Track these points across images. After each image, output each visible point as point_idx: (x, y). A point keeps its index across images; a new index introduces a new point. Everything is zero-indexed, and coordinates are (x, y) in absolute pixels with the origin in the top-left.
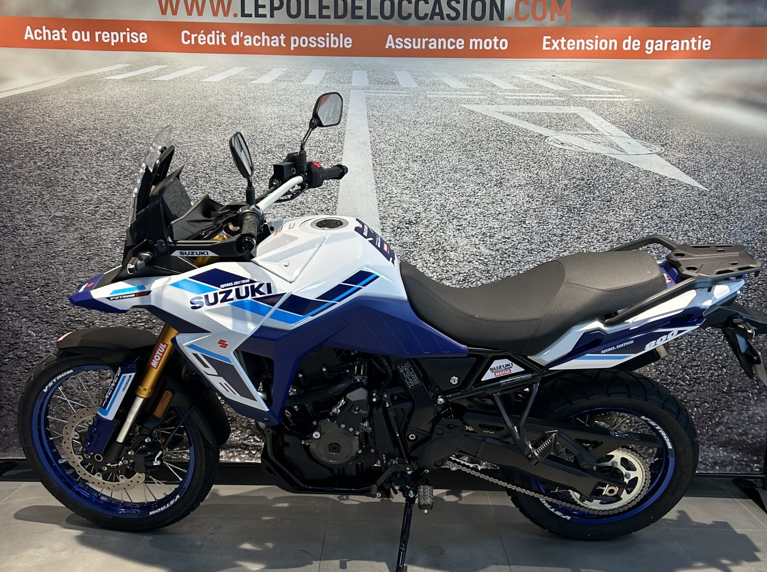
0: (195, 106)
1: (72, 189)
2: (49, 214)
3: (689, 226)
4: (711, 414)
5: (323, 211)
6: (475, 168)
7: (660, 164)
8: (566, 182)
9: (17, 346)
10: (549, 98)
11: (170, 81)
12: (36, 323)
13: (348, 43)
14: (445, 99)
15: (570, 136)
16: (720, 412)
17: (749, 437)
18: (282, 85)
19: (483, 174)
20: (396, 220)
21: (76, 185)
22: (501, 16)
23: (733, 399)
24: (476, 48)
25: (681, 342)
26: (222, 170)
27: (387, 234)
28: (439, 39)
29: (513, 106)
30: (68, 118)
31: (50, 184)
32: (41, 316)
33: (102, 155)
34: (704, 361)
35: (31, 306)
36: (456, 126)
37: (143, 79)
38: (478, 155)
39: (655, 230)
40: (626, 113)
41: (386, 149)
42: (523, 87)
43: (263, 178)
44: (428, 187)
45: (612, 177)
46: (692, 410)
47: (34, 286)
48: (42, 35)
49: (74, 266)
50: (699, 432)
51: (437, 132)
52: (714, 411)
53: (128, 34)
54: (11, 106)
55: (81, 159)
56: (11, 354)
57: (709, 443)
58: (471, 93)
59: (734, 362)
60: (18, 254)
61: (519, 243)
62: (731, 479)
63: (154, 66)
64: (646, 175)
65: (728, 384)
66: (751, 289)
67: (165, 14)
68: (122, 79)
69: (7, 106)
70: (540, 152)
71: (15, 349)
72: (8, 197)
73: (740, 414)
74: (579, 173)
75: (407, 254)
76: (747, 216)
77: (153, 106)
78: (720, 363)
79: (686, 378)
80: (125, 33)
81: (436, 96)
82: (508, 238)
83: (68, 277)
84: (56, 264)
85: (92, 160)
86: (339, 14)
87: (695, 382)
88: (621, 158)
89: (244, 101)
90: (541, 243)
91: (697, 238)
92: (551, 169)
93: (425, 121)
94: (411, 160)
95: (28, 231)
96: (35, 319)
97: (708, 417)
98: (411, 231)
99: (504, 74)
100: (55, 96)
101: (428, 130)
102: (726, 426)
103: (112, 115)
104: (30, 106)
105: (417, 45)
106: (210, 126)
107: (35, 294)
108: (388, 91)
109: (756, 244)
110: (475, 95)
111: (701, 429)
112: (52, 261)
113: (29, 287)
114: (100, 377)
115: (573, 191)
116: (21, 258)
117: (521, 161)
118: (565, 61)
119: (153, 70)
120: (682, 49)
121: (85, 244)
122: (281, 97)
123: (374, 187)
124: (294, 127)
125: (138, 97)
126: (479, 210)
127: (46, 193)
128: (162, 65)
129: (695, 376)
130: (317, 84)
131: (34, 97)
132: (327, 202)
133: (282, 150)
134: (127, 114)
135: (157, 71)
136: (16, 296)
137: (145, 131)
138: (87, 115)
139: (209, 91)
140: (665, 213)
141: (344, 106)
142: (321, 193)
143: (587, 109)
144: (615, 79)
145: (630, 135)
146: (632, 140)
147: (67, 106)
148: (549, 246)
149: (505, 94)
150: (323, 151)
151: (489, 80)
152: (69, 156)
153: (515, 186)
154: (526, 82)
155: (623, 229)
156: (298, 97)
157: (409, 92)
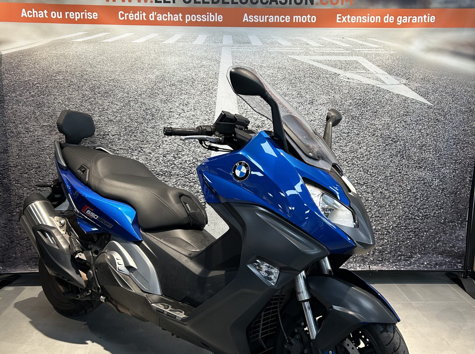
0: (128, 58)
1: (53, 109)
2: (39, 124)
3: (422, 126)
4: (434, 235)
5: (206, 120)
6: (297, 93)
7: (405, 90)
8: (351, 101)
9: (21, 205)
10: (340, 52)
11: (112, 42)
12: (33, 191)
13: (220, 18)
14: (279, 52)
15: (353, 73)
16: (439, 234)
17: (456, 248)
18: (181, 44)
19: (302, 97)
21: (55, 106)
22: (312, 3)
23: (447, 227)
24: (297, 21)
26: (145, 96)
28: (275, 16)
29: (319, 56)
30: (49, 65)
31: (39, 106)
32: (35, 186)
33: (71, 88)
34: (430, 205)
35: (29, 180)
36: (285, 69)
37: (95, 41)
39: (402, 129)
40: (386, 60)
42: (325, 45)
43: (170, 101)
45: (377, 98)
46: (423, 233)
47: (31, 168)
48: (32, 14)
50: (427, 246)
52: (436, 234)
53: (86, 13)
54: (14, 58)
55: (58, 90)
56: (17, 210)
57: (433, 252)
58: (294, 49)
59: (447, 206)
60: (20, 149)
62: (445, 273)
63: (103, 33)
64: (397, 97)
65: (444, 218)
66: (457, 163)
67: (108, 1)
68: (82, 41)
69: (11, 58)
70: (335, 83)
71: (20, 206)
72: (13, 114)
73: (451, 235)
74: (358, 96)
76: (455, 120)
77: (102, 57)
78: (439, 206)
79: (420, 215)
80: (84, 13)
81: (274, 51)
83: (52, 162)
84: (45, 154)
85: (65, 91)
86: (215, 1)
87: (425, 217)
88: (383, 87)
89: (158, 54)
90: (336, 138)
91: (427, 134)
92: (341, 94)
93: (267, 66)
95: (27, 135)
96: (32, 188)
97: (432, 238)
99: (314, 37)
100: (41, 52)
101: (269, 71)
102: (443, 242)
103: (77, 63)
104: (26, 58)
105: (261, 20)
106: (137, 70)
107: (32, 173)
108: (245, 48)
109: (460, 136)
110: (297, 50)
111: (428, 245)
112: (42, 153)
113: (28, 169)
115: (354, 107)
116: (23, 151)
117: (324, 89)
118: (350, 29)
119: (102, 36)
120: (419, 21)
122: (180, 52)
123: (237, 105)
124: (188, 70)
125: (93, 52)
127: (37, 111)
128: (107, 32)
129: (425, 214)
130: (202, 44)
131: (28, 53)
132: (208, 115)
133: (181, 84)
134: (86, 63)
135: (104, 36)
136: (20, 174)
137: (98, 73)
138: (61, 63)
139: (136, 48)
140: (408, 119)
141: (218, 57)
142: (205, 109)
143: (362, 58)
144: (379, 40)
145: (388, 73)
146: (389, 76)
147: (49, 58)
148: (340, 139)
149: (314, 49)
150: (206, 84)
151: (305, 41)
152: (51, 89)
153: (321, 104)
154: (327, 42)
155: (384, 129)
156: (190, 51)
157: (257, 48)
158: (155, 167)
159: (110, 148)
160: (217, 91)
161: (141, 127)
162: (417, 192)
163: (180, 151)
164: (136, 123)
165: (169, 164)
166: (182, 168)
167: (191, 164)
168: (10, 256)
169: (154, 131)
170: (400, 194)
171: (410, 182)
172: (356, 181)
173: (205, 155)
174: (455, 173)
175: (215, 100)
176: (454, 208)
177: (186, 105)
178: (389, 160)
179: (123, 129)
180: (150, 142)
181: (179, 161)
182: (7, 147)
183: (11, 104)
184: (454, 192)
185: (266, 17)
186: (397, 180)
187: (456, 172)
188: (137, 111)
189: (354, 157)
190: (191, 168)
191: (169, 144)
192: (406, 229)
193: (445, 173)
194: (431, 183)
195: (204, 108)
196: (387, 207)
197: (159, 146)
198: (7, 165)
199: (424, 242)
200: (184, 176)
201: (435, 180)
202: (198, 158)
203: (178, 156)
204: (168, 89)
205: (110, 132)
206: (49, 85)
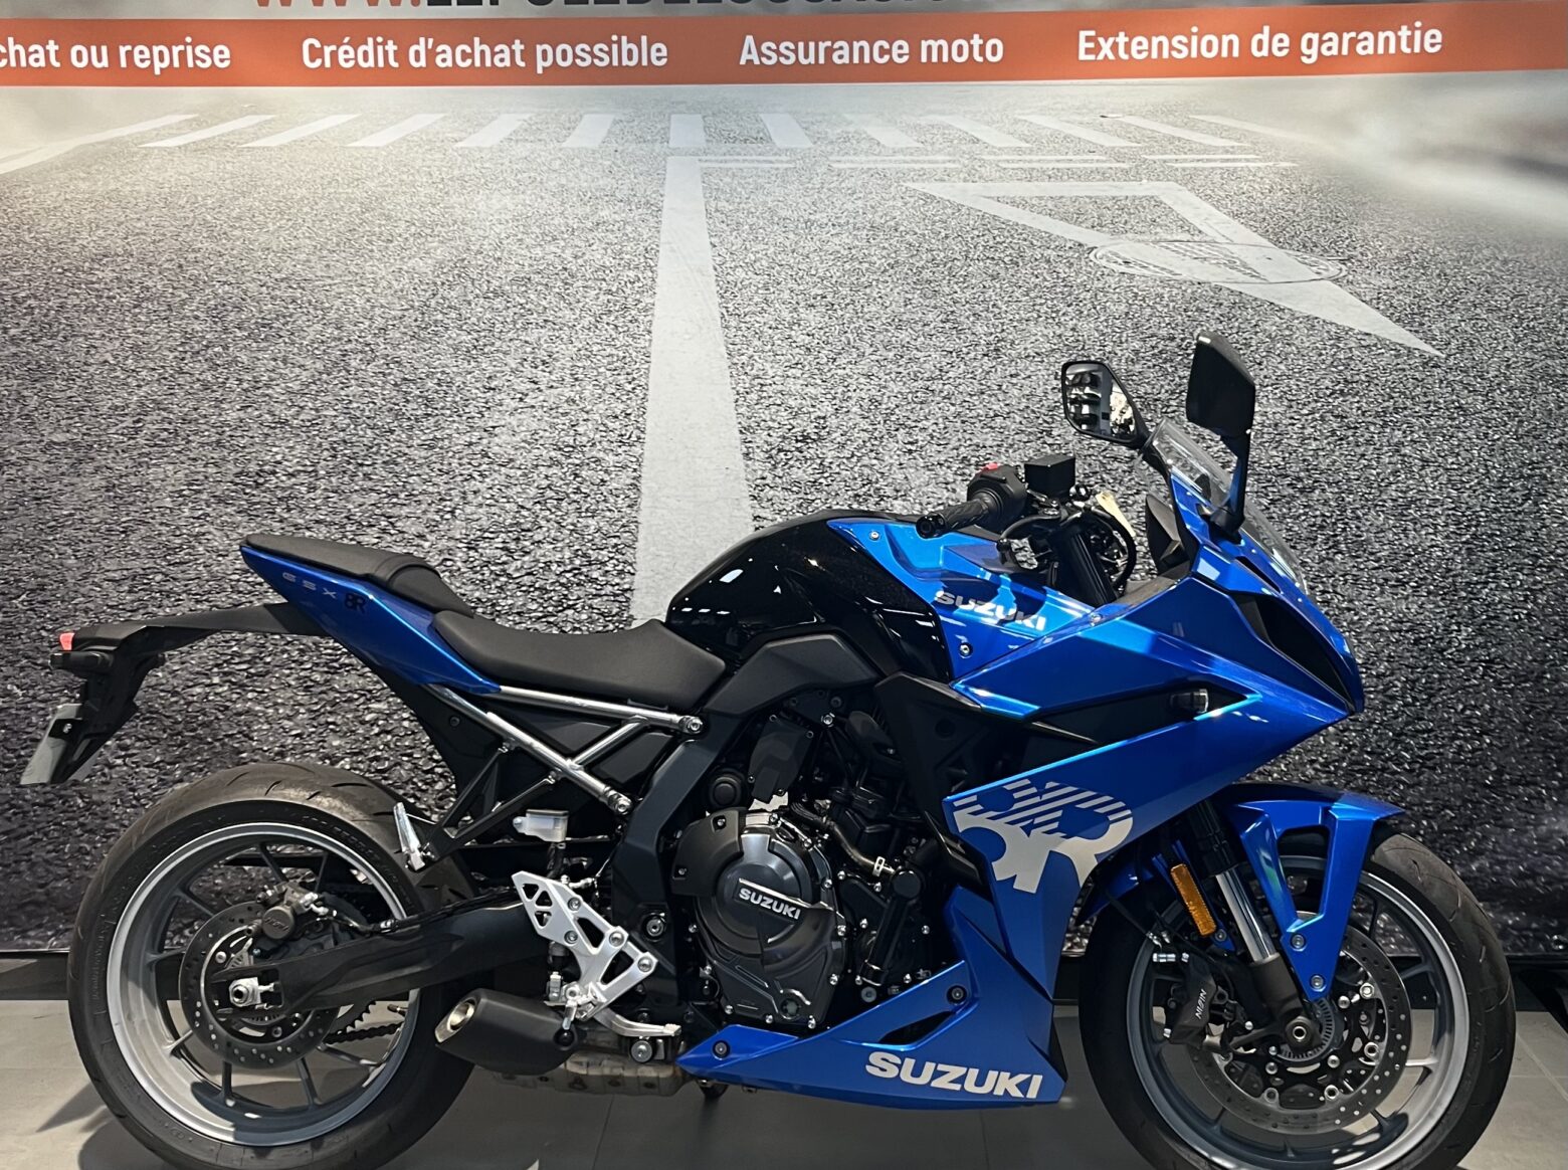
0: (338, 201)
1: (85, 384)
2: (39, 438)
3: (1404, 432)
4: (1456, 831)
5: (616, 417)
6: (940, 318)
7: (1337, 301)
8: (1137, 345)
10: (1094, 165)
11: (281, 148)
12: (22, 669)
13: (659, 55)
14: (872, 172)
15: (1143, 244)
16: (1478, 828)
17: (1539, 881)
18: (521, 150)
19: (960, 331)
20: (774, 435)
21: (92, 375)
23: (1507, 800)
24: (935, 59)
25: (1391, 682)
26: (398, 335)
27: (757, 463)
28: (855, 42)
29: (1018, 183)
30: (69, 233)
31: (38, 373)
32: (30, 653)
33: (144, 310)
34: (1442, 719)
35: (9, 632)
36: (896, 230)
37: (223, 146)
38: (947, 290)
39: (1329, 443)
40: (1262, 194)
41: (746, 282)
42: (1037, 142)
43: (486, 350)
44: (841, 361)
45: (1234, 331)
47: (14, 591)
48: (7, 56)
49: (97, 547)
51: (856, 243)
52: (1466, 827)
53: (189, 48)
55: (100, 319)
58: (927, 158)
59: (1506, 723)
64: (1309, 326)
65: (1495, 768)
66: (1541, 566)
67: (266, 5)
68: (180, 147)
70: (1079, 281)
73: (1521, 832)
74: (1163, 325)
75: (800, 506)
76: (1528, 409)
77: (249, 201)
78: (1475, 725)
79: (1404, 757)
80: (181, 48)
81: (852, 166)
83: (84, 571)
84: (59, 544)
85: (123, 321)
87: (1423, 765)
88: (1252, 290)
89: (441, 186)
91: (1421, 460)
92: (1103, 318)
93: (830, 220)
94: (803, 304)
96: (19, 661)
97: (1452, 839)
98: (808, 456)
99: (998, 115)
100: (40, 187)
101: (836, 240)
102: (1492, 858)
103: (163, 223)
105: (806, 56)
106: (370, 242)
107: (17, 607)
108: (749, 158)
109: (1550, 469)
110: (937, 162)
112: (51, 538)
114: (160, 780)
115: (1150, 364)
117: (1039, 301)
118: (1127, 84)
119: (245, 126)
121: (118, 501)
122: (519, 176)
123: (725, 363)
124: (549, 239)
125: (215, 183)
126: (952, 409)
127: (32, 394)
128: (264, 113)
129: (1423, 753)
130: (595, 146)
133: (524, 289)
134: (193, 222)
135: (254, 126)
137: (234, 256)
138: (110, 226)
139: (364, 166)
140: (1351, 407)
141: (654, 192)
142: (611, 379)
143: (1176, 186)
145: (1270, 241)
146: (1276, 253)
147: (67, 207)
149: (1000, 158)
150: (614, 289)
151: (965, 128)
152: (76, 314)
153: (1028, 356)
154: (1044, 133)
155: (1261, 444)
156: (554, 175)
157: (794, 158)
159: (281, 521)
160: (653, 315)
161: (386, 445)
162: (1392, 674)
163: (523, 527)
164: (369, 431)
165: (487, 573)
166: (536, 589)
167: (568, 575)
169: (433, 458)
171: (1364, 636)
173: (615, 541)
174: (1535, 602)
175: (647, 344)
176: (1531, 733)
177: (544, 363)
179: (326, 453)
180: (420, 497)
181: (524, 562)
184: (1533, 672)
187: (1536, 598)
188: (371, 389)
190: (567, 588)
191: (488, 502)
193: (1496, 604)
194: (1441, 639)
195: (609, 373)
197: (452, 512)
200: (545, 617)
202: (590, 552)
203: (520, 546)
204: (478, 307)
205: (280, 463)
206: (69, 302)
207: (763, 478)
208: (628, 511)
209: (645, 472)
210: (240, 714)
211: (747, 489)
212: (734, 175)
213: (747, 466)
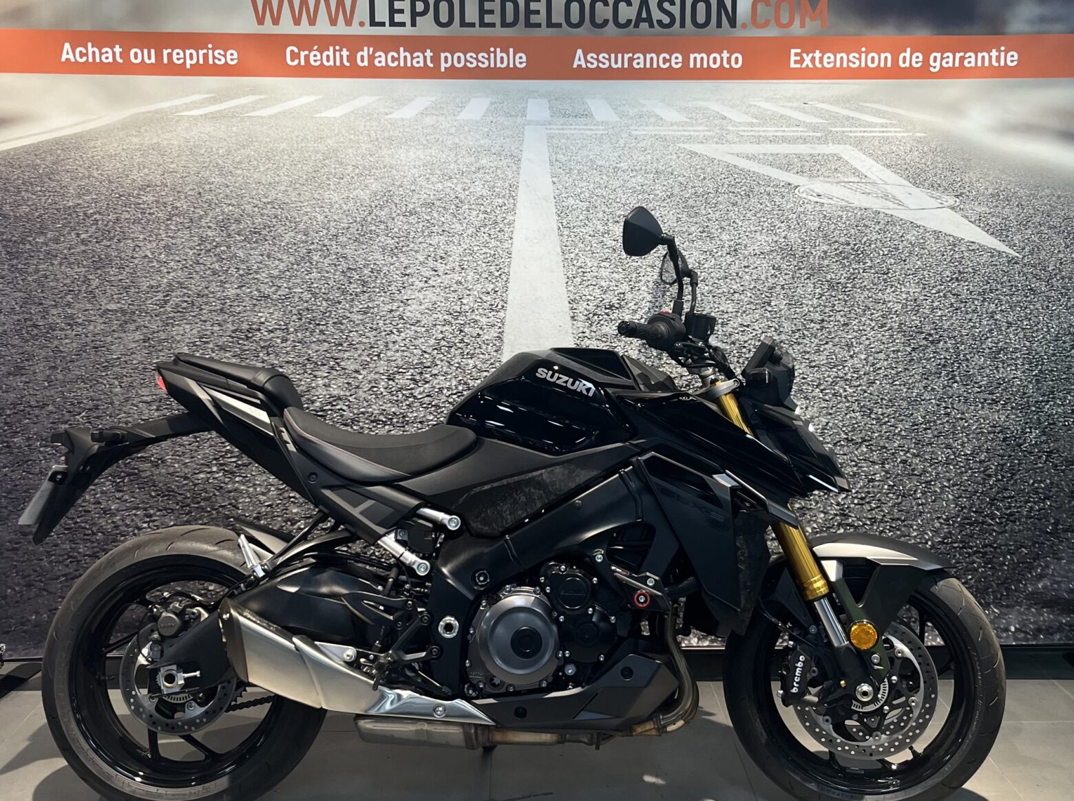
1: (131, 271)
2: (98, 307)
3: (996, 305)
4: (1030, 562)
5: (488, 293)
6: (700, 230)
7: (953, 221)
8: (825, 248)
10: (799, 134)
11: (270, 117)
13: (521, 60)
14: (657, 137)
15: (829, 184)
16: (1042, 560)
18: (429, 120)
19: (712, 239)
20: (591, 304)
21: (137, 265)
22: (733, 23)
23: (1061, 542)
24: (698, 66)
25: (988, 465)
26: (345, 239)
27: (579, 323)
28: (648, 55)
29: (750, 145)
30: (124, 171)
31: (99, 264)
33: (174, 222)
34: (1020, 490)
36: (672, 174)
37: (231, 115)
38: (704, 212)
39: (949, 312)
40: (905, 153)
41: (575, 207)
42: (764, 118)
43: (404, 250)
45: (888, 239)
46: (1005, 557)
47: (77, 410)
48: (86, 55)
49: (136, 380)
50: (1013, 587)
51: (646, 182)
52: (1035, 560)
53: (210, 52)
54: (43, 155)
55: (143, 228)
57: (1028, 602)
58: (692, 129)
59: (1060, 492)
60: (53, 365)
61: (763, 333)
62: (1060, 653)
63: (250, 96)
64: (936, 237)
65: (1053, 521)
67: (263, 24)
68: (202, 116)
69: (36, 155)
70: (788, 207)
72: (39, 285)
74: (842, 235)
77: (248, 151)
78: (1041, 493)
79: (996, 514)
80: (205, 51)
81: (645, 133)
82: (748, 326)
83: (126, 396)
84: (109, 378)
85: (159, 229)
86: (507, 22)
87: (1008, 520)
88: (900, 214)
89: (376, 143)
90: (793, 332)
91: (1007, 322)
92: (803, 231)
93: (629, 167)
94: (611, 221)
95: (69, 332)
97: (1026, 567)
98: (613, 318)
99: (738, 102)
100: (105, 140)
101: (633, 180)
102: (1052, 579)
103: (189, 165)
104: (70, 155)
105: (616, 62)
106: (328, 179)
108: (577, 127)
110: (699, 131)
111: (1016, 584)
112: (104, 374)
113: (70, 412)
115: (834, 260)
116: (59, 371)
117: (762, 219)
118: (820, 83)
119: (246, 102)
120: (979, 64)
121: (151, 349)
122: (428, 137)
123: (560, 259)
124: (447, 178)
125: (225, 140)
126: (707, 288)
127: (94, 278)
128: (259, 94)
129: (1009, 511)
130: (478, 118)
131: (75, 143)
132: (494, 281)
133: (430, 210)
134: (209, 165)
135: (252, 103)
136: (53, 423)
137: (236, 187)
138: (153, 166)
139: (326, 130)
140: (963, 289)
141: (517, 148)
142: (485, 268)
143: (851, 147)
144: (889, 106)
145: (910, 182)
146: (914, 190)
147: (124, 154)
148: (804, 337)
149: (739, 129)
150: (489, 211)
151: (716, 110)
152: (127, 225)
153: (756, 255)
154: (768, 112)
155: (906, 312)
156: (452, 137)
157: (607, 127)
158: (369, 405)
159: (263, 362)
160: (514, 227)
161: (335, 311)
162: (989, 461)
163: (425, 365)
164: (324, 302)
165: (400, 395)
166: (433, 406)
167: (454, 397)
168: (25, 620)
169: (367, 320)
170: (949, 464)
171: (971, 436)
172: (844, 436)
173: (486, 374)
175: (510, 246)
177: (442, 258)
178: (921, 385)
179: (294, 317)
180: (357, 346)
181: (425, 388)
182: (22, 361)
183: (35, 262)
185: (626, 56)
186: (940, 433)
188: (326, 275)
189: (836, 377)
191: (402, 349)
192: (964, 547)
193: (1054, 415)
194: (1020, 438)
195: (484, 265)
196: (918, 496)
197: (378, 356)
198: (21, 404)
199: (1007, 578)
201: (1031, 432)
202: (469, 381)
203: (423, 377)
204: (400, 222)
205: (263, 323)
206: (122, 216)
207: (583, 333)
208: (495, 354)
209: (506, 329)
210: (230, 492)
211: (572, 339)
212: (568, 138)
213: (573, 324)
